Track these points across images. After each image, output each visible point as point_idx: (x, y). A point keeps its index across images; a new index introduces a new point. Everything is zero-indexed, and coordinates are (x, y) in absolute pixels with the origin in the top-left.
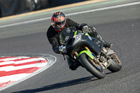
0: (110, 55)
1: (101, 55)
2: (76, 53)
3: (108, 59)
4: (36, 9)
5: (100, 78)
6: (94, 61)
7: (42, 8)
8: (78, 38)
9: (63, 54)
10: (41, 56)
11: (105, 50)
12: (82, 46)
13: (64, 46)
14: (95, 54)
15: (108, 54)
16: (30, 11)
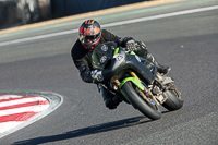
0: (167, 85)
1: (154, 84)
2: (117, 81)
3: (164, 91)
4: (31, 21)
5: (153, 118)
6: (145, 93)
7: (41, 19)
8: (120, 59)
9: (97, 82)
10: (40, 94)
11: (160, 77)
12: (127, 71)
13: (99, 70)
14: (146, 82)
15: (165, 83)
16: (22, 24)
